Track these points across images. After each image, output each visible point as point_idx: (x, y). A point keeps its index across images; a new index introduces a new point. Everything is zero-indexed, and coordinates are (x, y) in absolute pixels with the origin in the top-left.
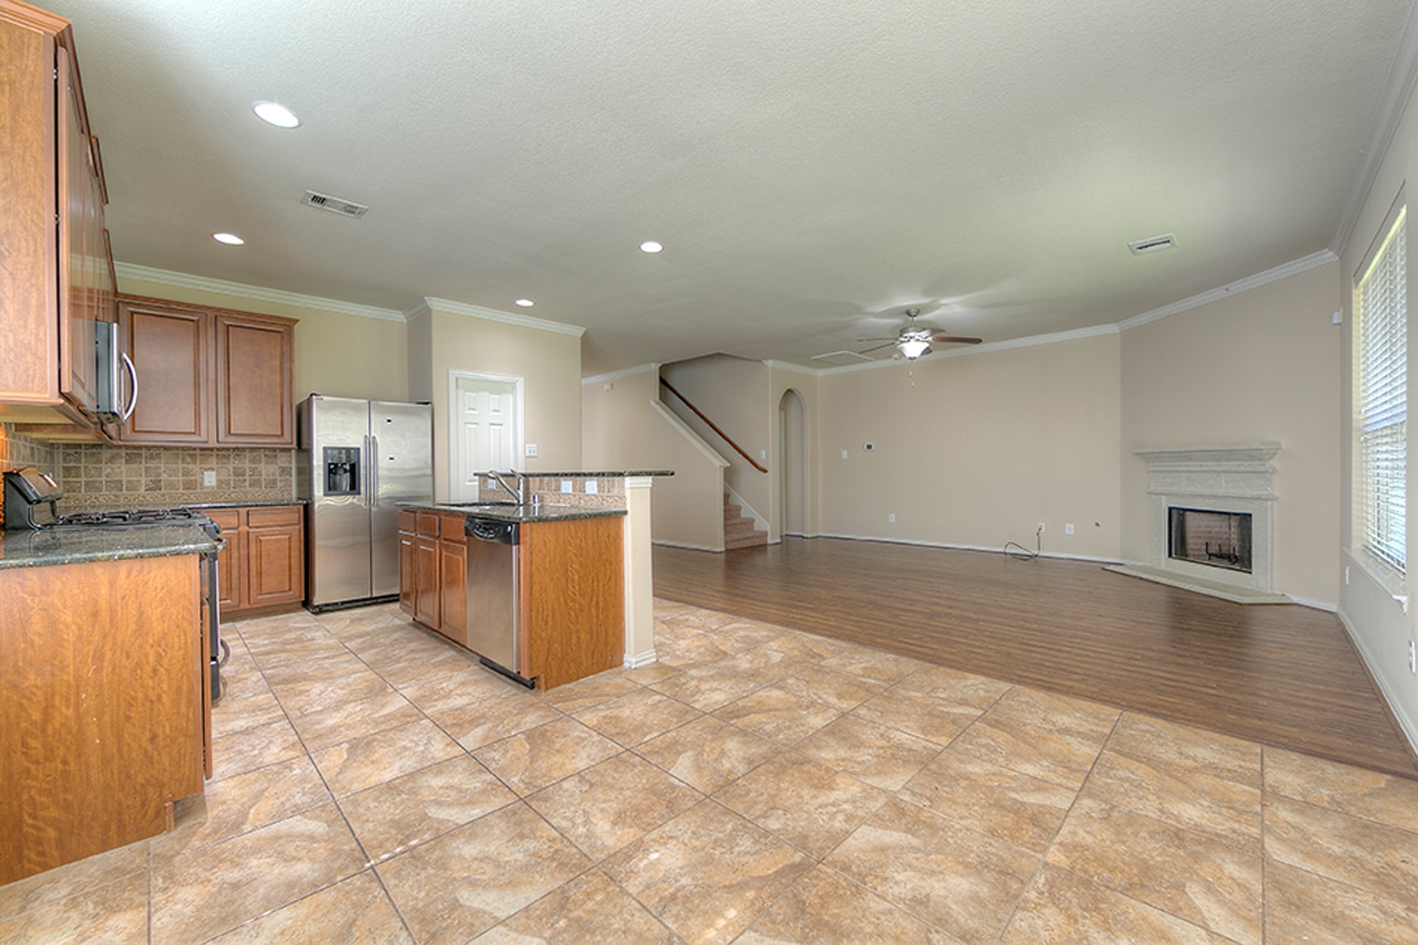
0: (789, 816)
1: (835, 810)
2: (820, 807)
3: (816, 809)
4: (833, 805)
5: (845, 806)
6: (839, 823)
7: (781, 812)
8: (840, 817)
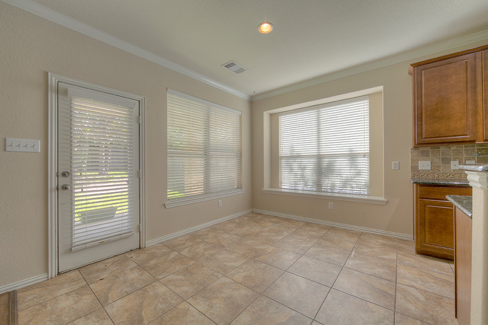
0: (259, 267)
1: (245, 270)
2: (249, 270)
3: (251, 269)
4: (245, 271)
5: (242, 271)
6: (244, 266)
7: (261, 268)
8: (244, 268)
